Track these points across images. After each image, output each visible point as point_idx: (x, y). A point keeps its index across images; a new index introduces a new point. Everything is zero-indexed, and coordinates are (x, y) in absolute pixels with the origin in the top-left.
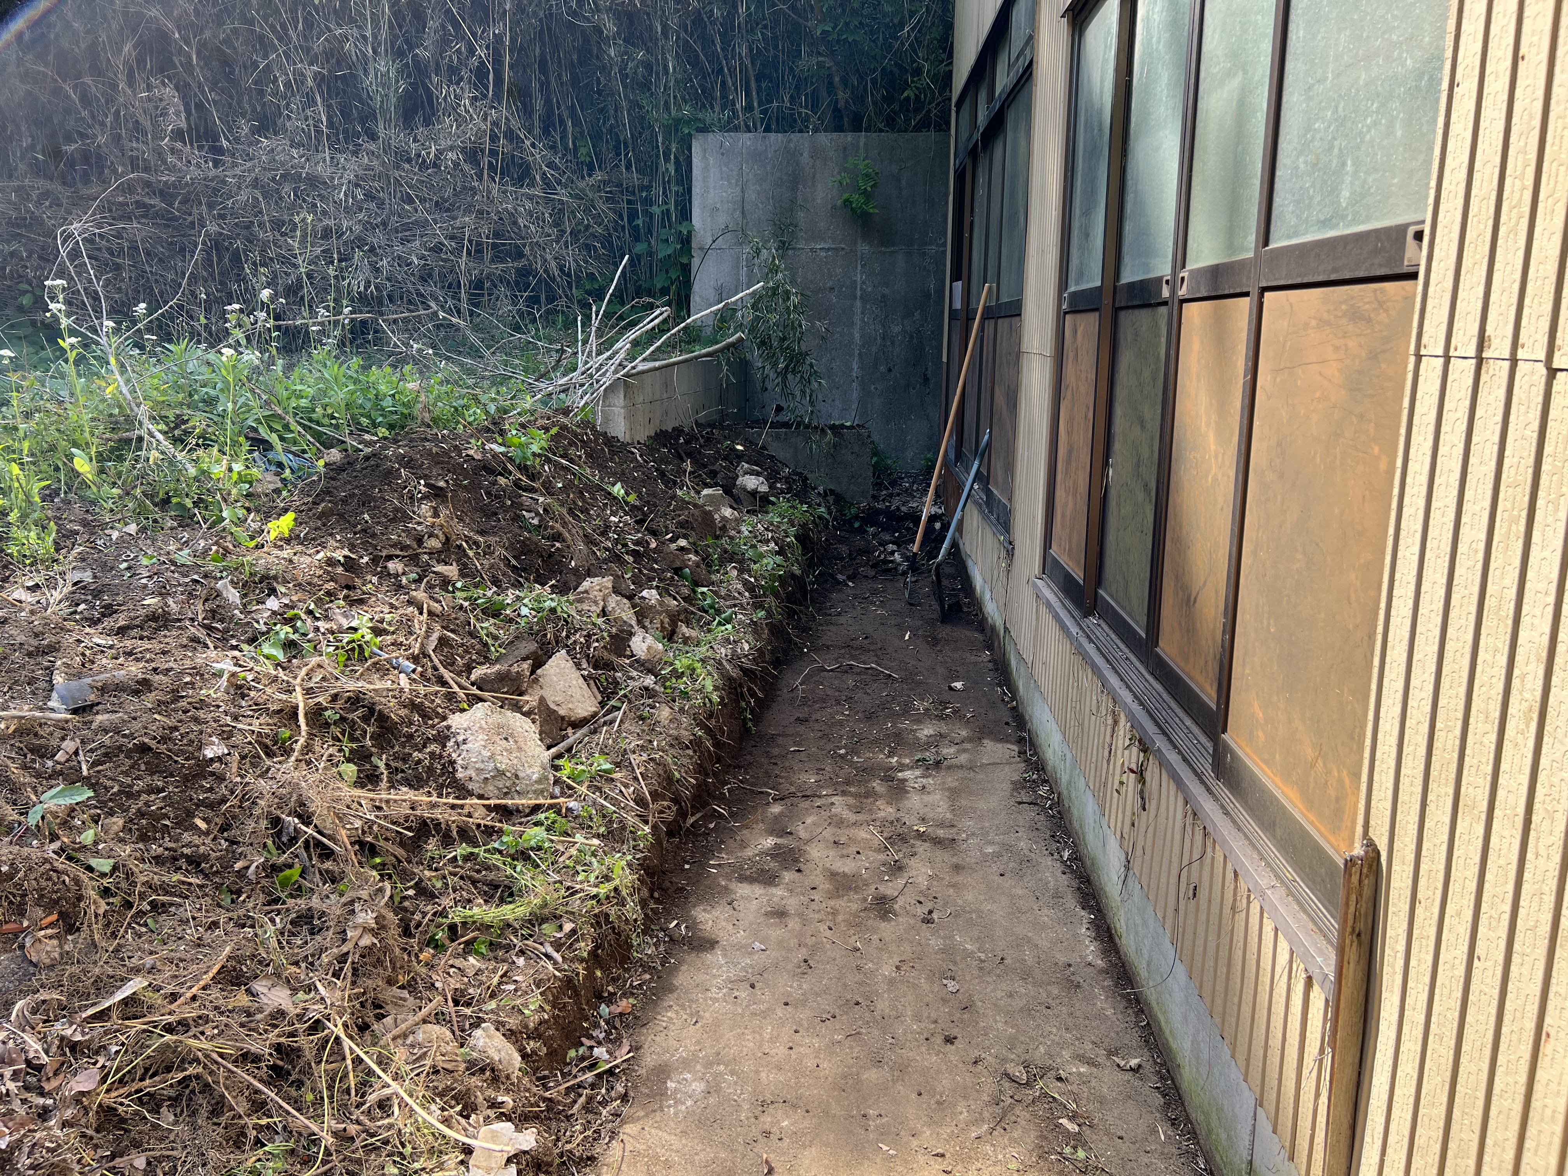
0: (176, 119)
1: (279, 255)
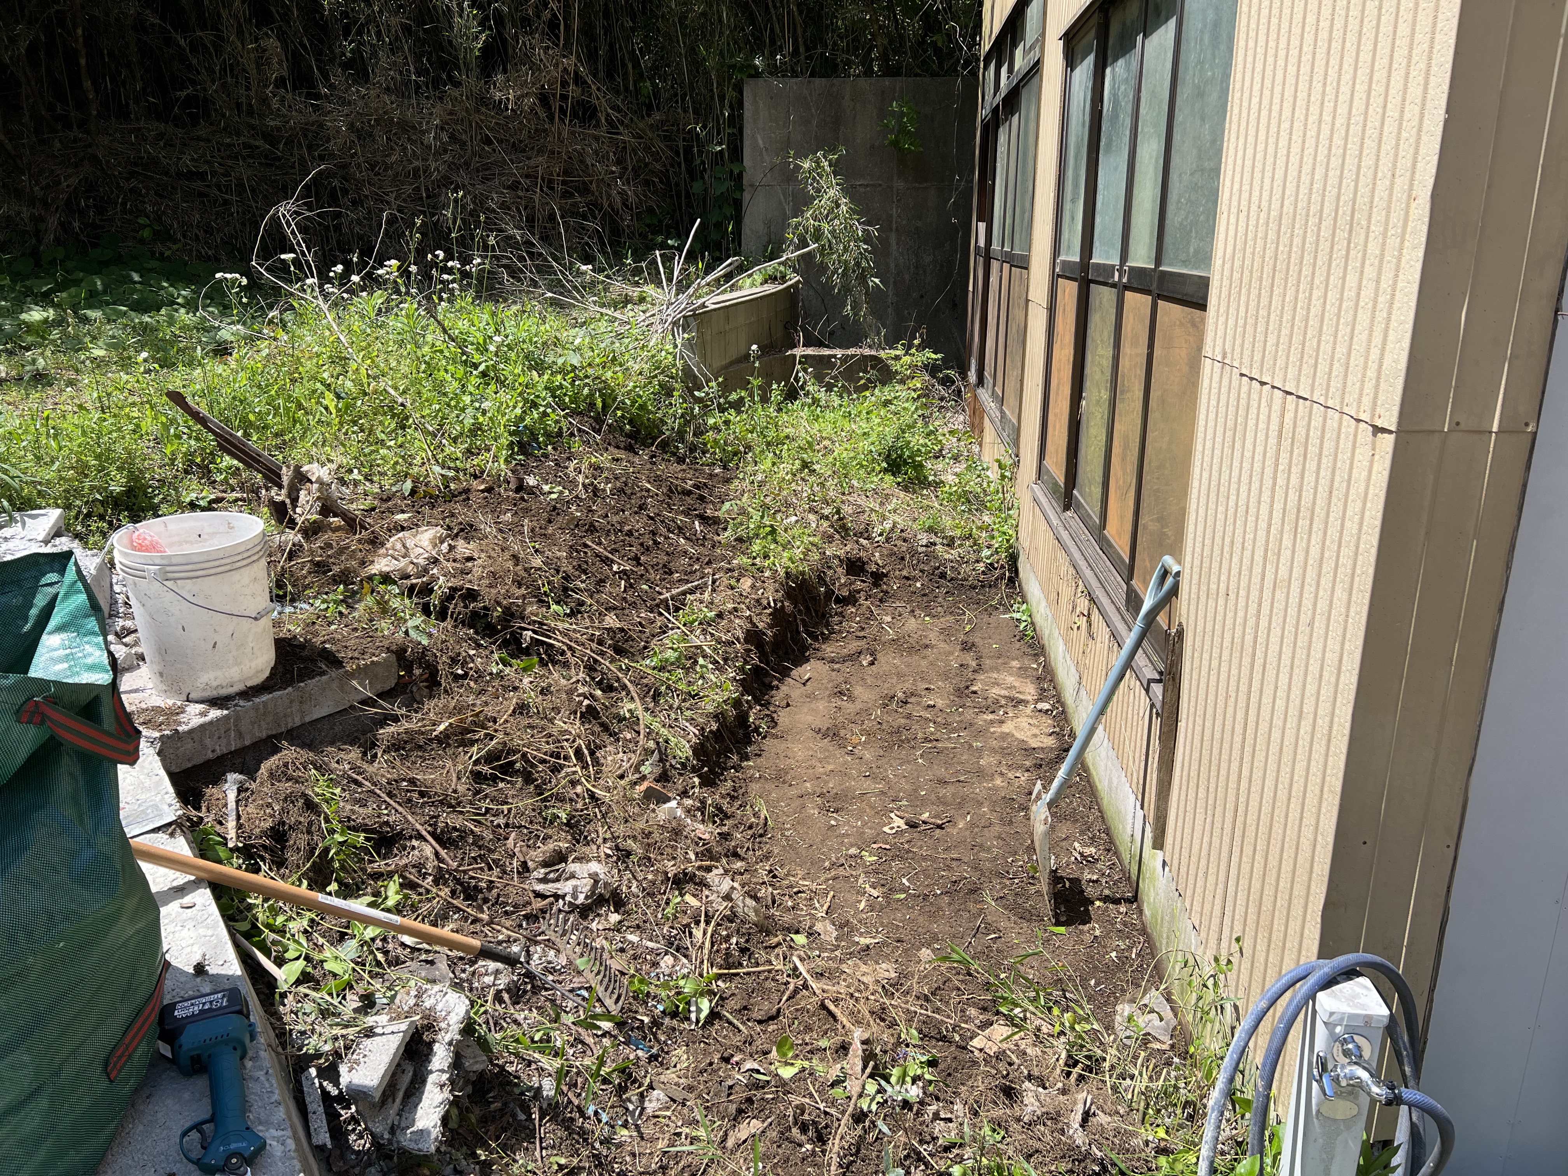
0: (278, 68)
1: (372, 193)
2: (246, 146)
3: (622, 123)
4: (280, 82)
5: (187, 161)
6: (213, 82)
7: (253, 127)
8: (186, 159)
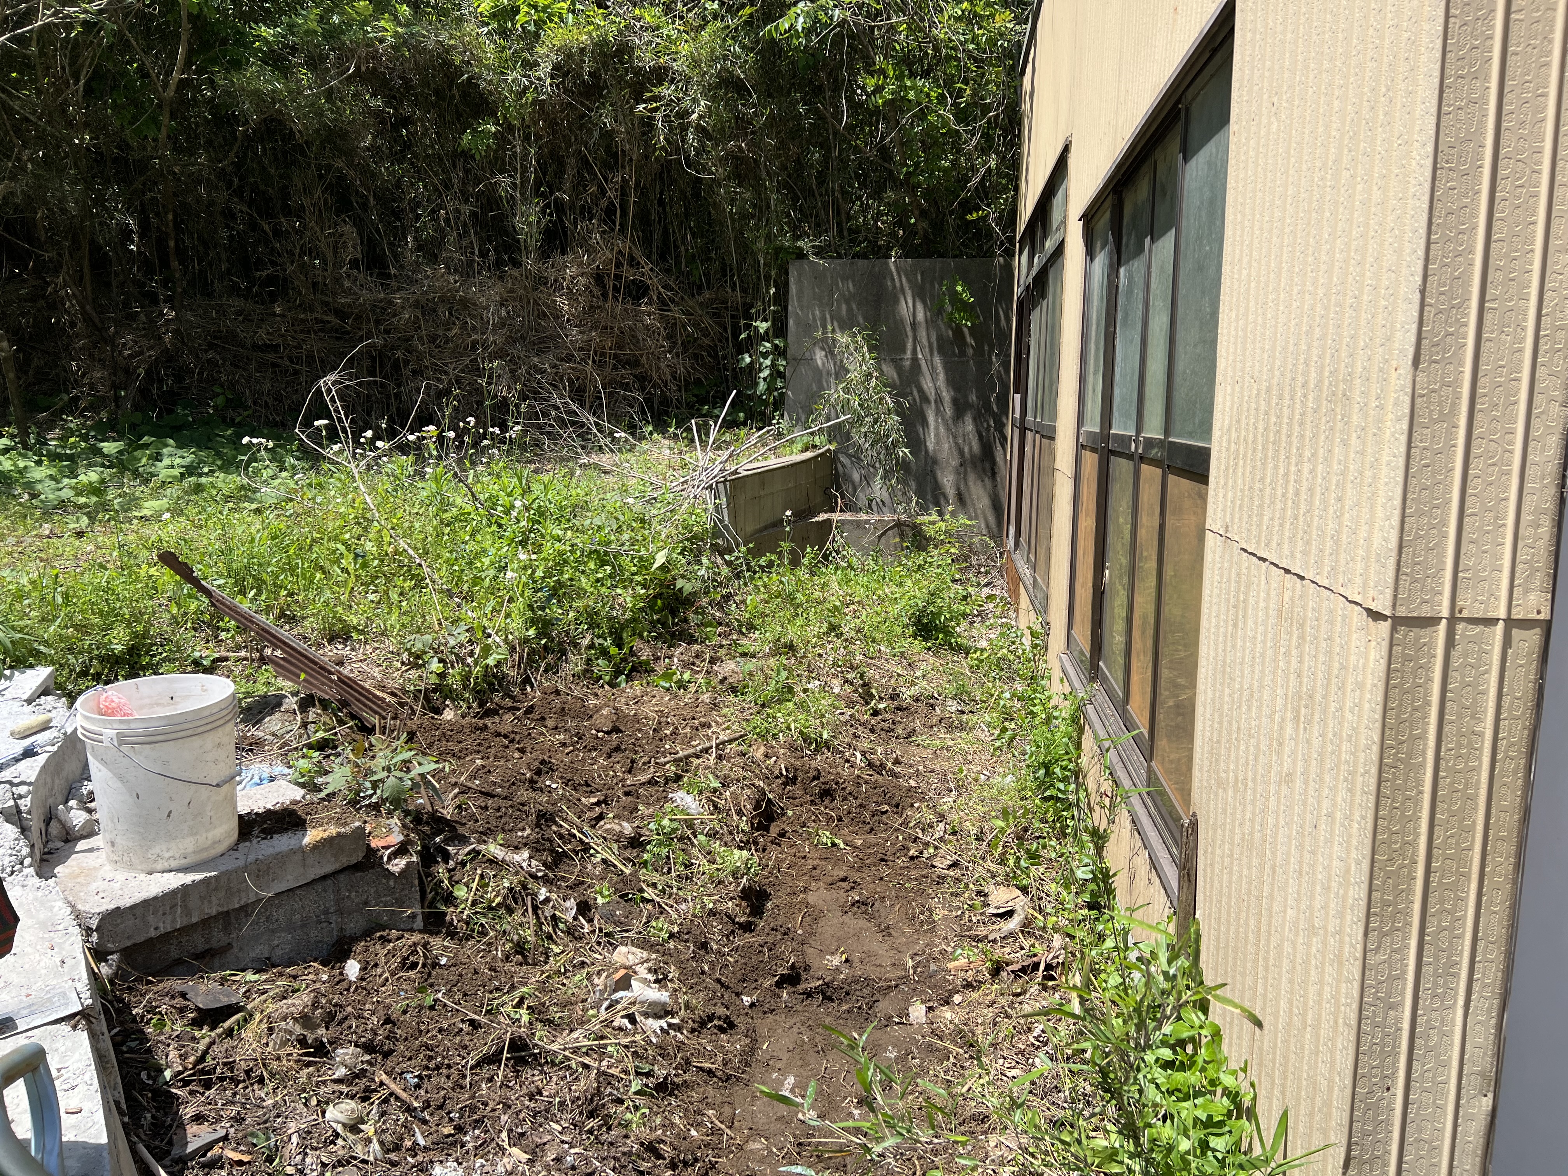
0: (353, 250)
1: (432, 364)
2: (318, 321)
3: (673, 301)
4: (355, 263)
5: (263, 335)
6: (292, 262)
7: (326, 304)
8: (262, 333)
